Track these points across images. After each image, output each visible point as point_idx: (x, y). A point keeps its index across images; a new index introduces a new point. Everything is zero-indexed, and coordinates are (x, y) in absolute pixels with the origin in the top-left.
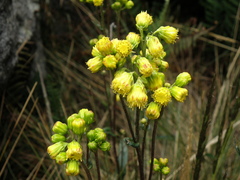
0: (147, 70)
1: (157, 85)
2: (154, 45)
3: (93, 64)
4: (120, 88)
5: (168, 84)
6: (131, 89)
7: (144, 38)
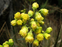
0: (34, 27)
1: (38, 32)
2: (38, 16)
3: (13, 22)
4: (22, 34)
5: (43, 32)
6: (27, 35)
7: (35, 13)
